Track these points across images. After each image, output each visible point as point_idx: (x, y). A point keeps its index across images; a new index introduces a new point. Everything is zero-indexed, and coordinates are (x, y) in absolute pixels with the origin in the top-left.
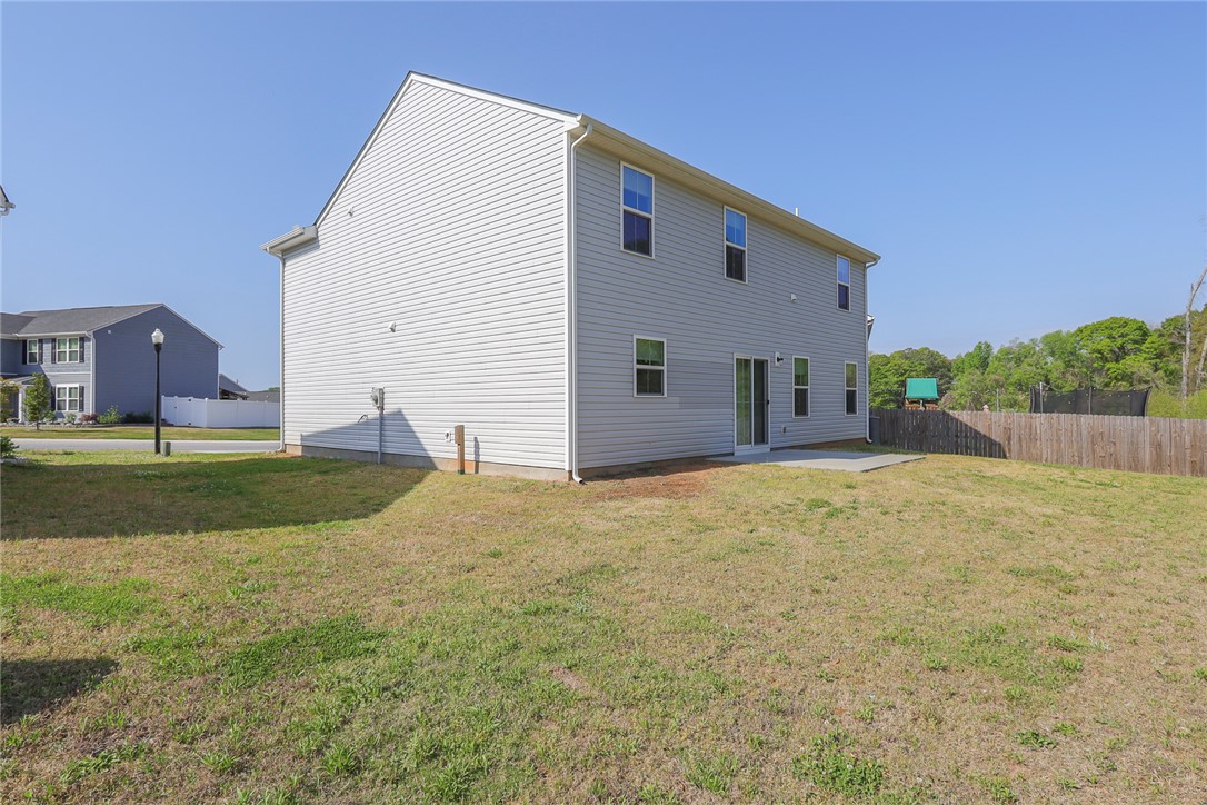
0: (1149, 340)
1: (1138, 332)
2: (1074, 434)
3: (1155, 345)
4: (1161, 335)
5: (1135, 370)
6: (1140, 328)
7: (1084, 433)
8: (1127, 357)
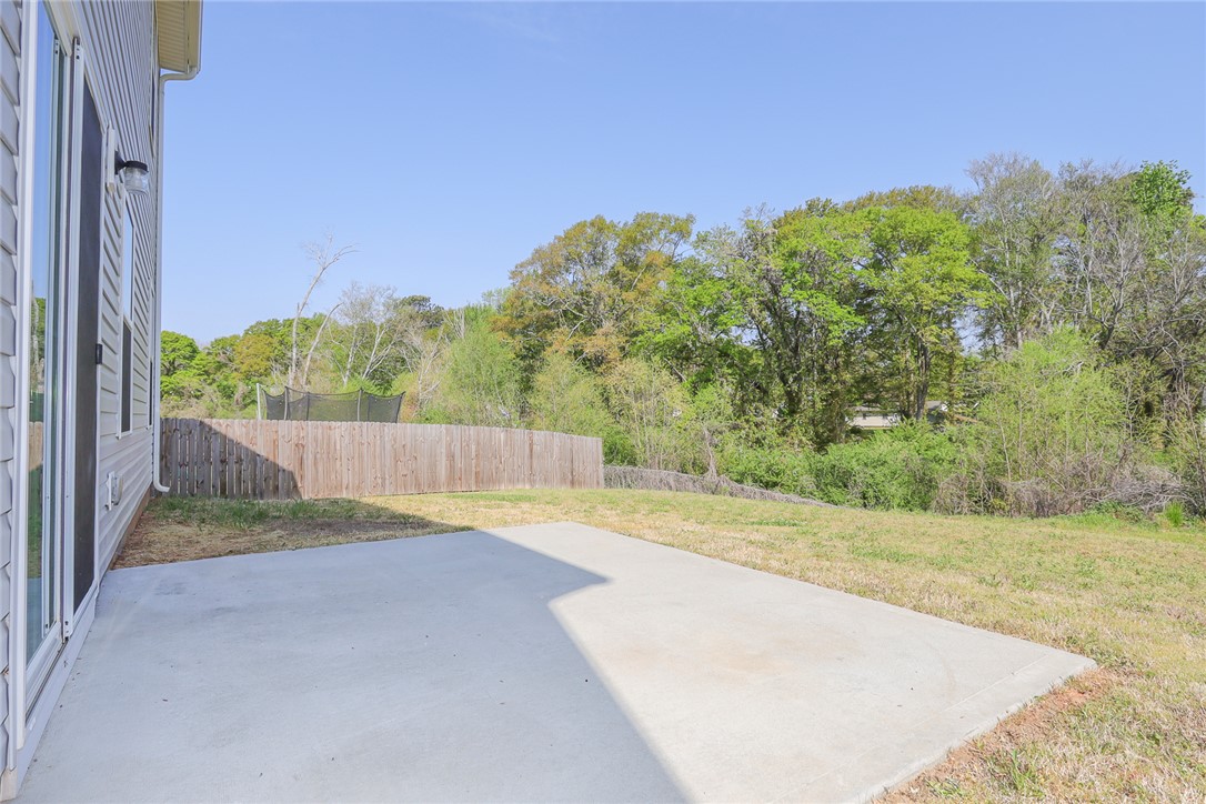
0: (198, 357)
1: (188, 348)
2: (378, 449)
3: (204, 363)
4: (209, 354)
5: (185, 384)
6: (191, 345)
7: (388, 446)
8: (178, 372)
